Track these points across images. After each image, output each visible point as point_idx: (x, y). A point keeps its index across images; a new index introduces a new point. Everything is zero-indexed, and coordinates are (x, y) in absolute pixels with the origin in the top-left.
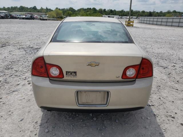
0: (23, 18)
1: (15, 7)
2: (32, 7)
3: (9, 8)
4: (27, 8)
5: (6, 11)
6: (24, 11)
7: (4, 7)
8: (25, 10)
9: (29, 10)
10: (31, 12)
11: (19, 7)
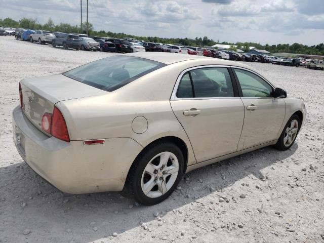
0: (279, 63)
1: (285, 45)
2: (316, 45)
3: (275, 46)
4: (306, 47)
5: (267, 50)
6: (297, 51)
7: (267, 45)
8: (300, 50)
9: (307, 51)
10: (309, 54)
11: (292, 45)
